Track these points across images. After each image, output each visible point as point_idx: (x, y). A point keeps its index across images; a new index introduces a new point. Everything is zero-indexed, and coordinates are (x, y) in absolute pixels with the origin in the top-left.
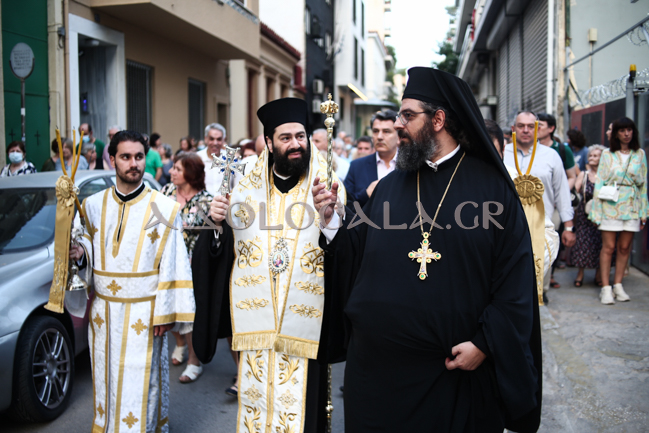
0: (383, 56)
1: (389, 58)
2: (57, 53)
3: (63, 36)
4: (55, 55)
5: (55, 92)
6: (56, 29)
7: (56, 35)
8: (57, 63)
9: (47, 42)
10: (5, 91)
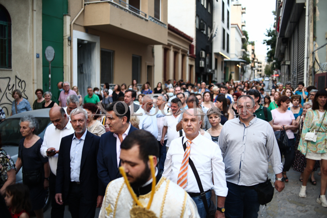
0: (241, 36)
1: (244, 37)
2: (67, 48)
3: (70, 40)
4: (67, 49)
5: (66, 65)
6: (67, 37)
7: (67, 40)
8: (67, 52)
9: (63, 43)
10: (43, 66)
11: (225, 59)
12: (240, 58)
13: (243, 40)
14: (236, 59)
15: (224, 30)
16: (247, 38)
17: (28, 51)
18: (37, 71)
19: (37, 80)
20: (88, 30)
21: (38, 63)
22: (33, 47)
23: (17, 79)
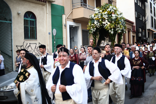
3: (65, 26)
6: (64, 25)
7: (64, 26)
11: (154, 33)
15: (152, 17)
20: (75, 20)
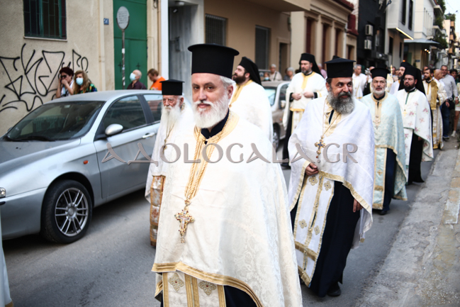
0: (433, 6)
1: (438, 7)
2: (152, 11)
4: (151, 13)
5: (150, 37)
8: (152, 18)
9: (146, 5)
10: (115, 38)
11: (406, 41)
12: (430, 39)
13: (437, 12)
14: (424, 41)
16: (444, 9)
17: (92, 14)
18: (105, 44)
19: (106, 57)
21: (106, 33)
22: (99, 9)
23: (75, 55)
